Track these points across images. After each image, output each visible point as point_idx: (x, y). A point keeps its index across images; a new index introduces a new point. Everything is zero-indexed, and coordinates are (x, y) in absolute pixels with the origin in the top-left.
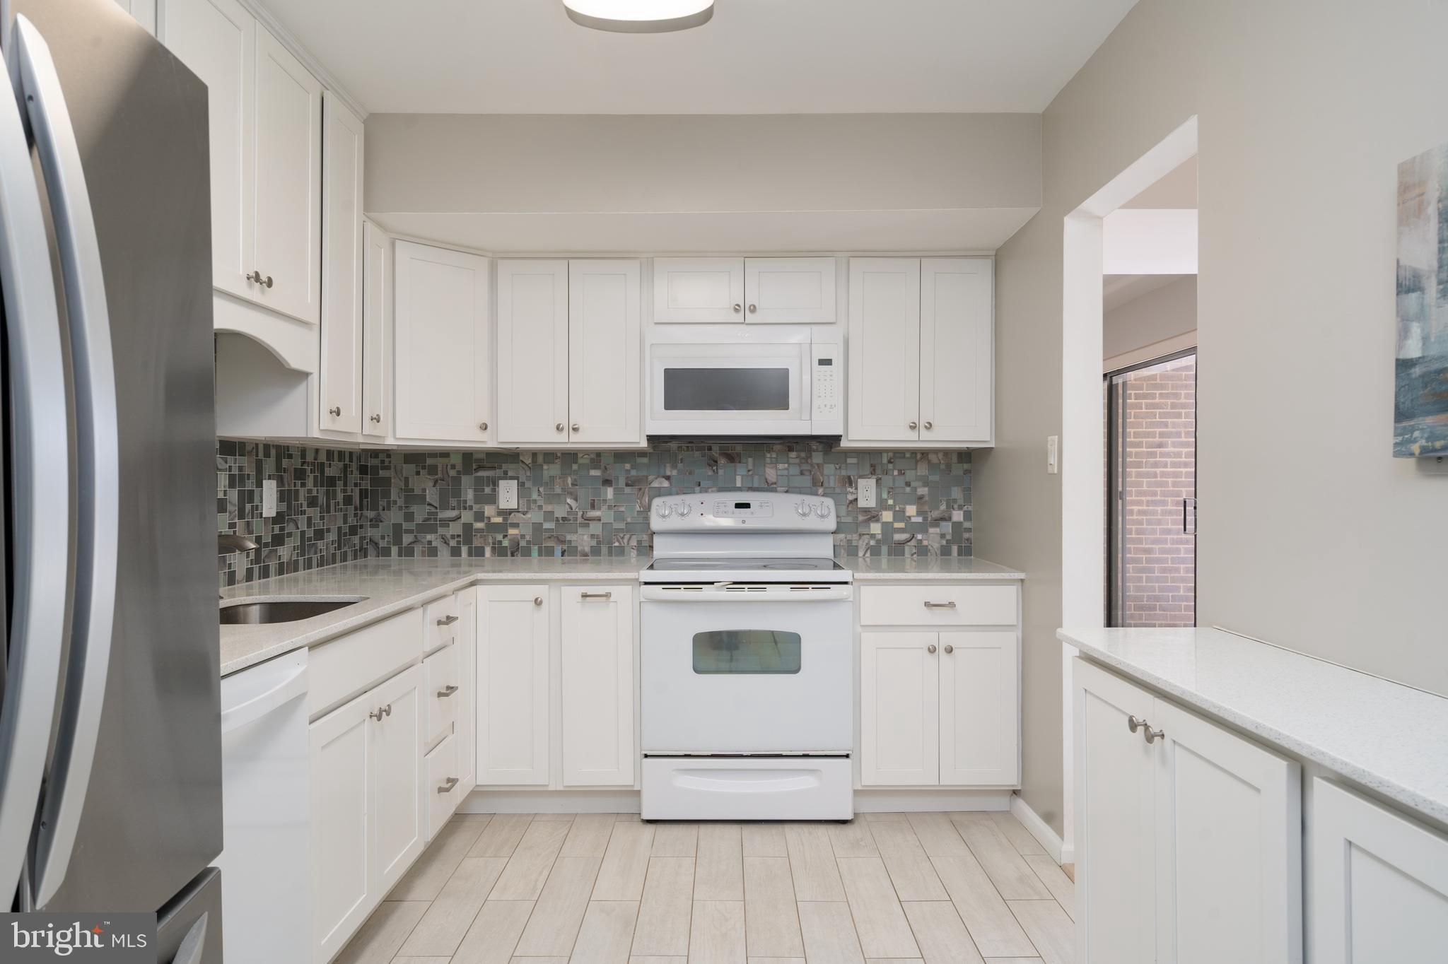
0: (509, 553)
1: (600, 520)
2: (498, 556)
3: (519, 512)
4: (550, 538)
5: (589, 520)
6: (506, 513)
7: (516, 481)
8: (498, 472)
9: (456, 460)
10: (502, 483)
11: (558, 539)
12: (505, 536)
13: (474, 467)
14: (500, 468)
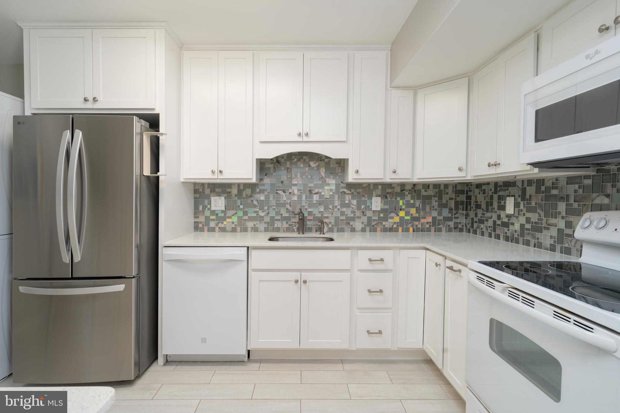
0: (510, 240)
1: (556, 226)
2: (506, 241)
3: (514, 216)
4: (528, 234)
5: (549, 225)
6: (509, 216)
7: (514, 197)
8: (507, 193)
9: (492, 187)
10: (508, 198)
11: (533, 235)
12: (508, 230)
13: (498, 190)
14: (508, 190)
